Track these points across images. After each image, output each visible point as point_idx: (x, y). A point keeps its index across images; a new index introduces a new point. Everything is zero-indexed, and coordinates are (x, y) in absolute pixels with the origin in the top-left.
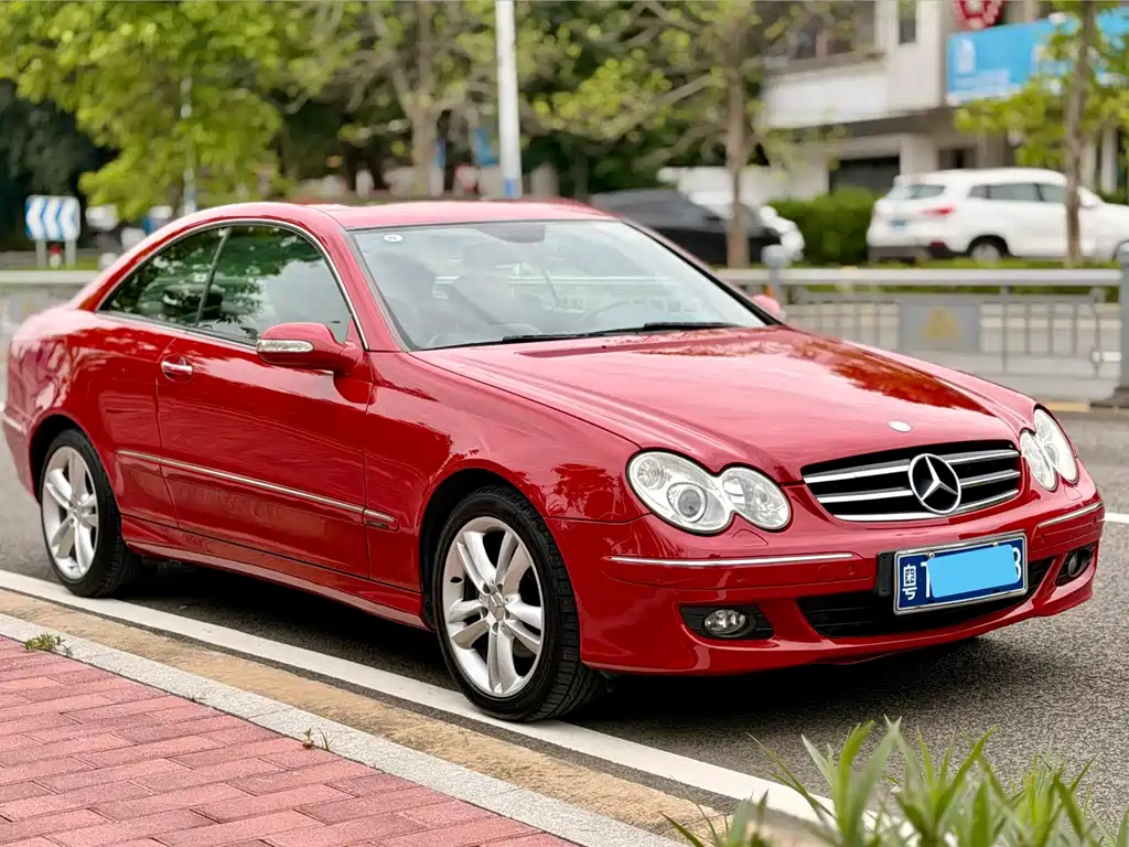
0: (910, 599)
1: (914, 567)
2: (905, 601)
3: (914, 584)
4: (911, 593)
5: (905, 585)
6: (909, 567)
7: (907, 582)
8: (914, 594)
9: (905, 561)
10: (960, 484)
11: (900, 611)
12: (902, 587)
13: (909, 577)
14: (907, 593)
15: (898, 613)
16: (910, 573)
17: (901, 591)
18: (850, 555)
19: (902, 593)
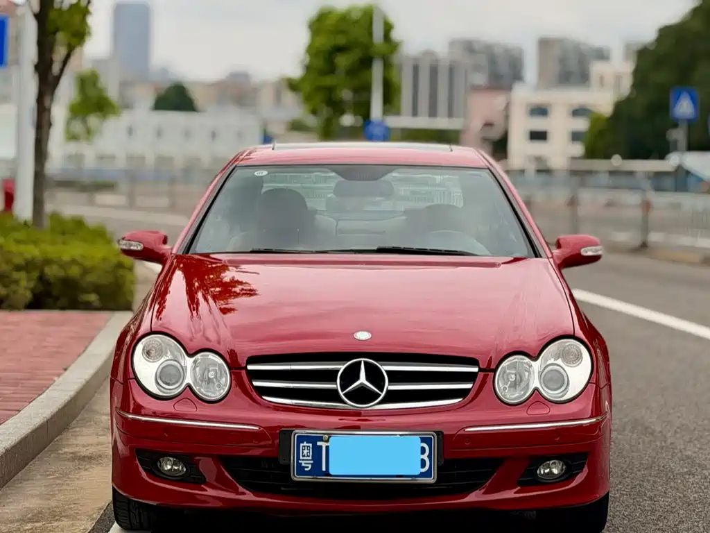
0: (306, 469)
1: (311, 445)
2: (301, 470)
3: (310, 458)
4: (307, 464)
5: (301, 458)
6: (305, 444)
7: (304, 456)
8: (310, 466)
9: (301, 439)
10: (388, 386)
11: (297, 478)
12: (298, 458)
13: (305, 452)
14: (303, 465)
15: (295, 479)
16: (306, 450)
17: (297, 462)
18: (257, 428)
19: (299, 465)
